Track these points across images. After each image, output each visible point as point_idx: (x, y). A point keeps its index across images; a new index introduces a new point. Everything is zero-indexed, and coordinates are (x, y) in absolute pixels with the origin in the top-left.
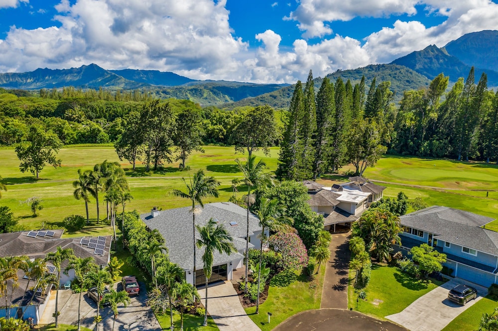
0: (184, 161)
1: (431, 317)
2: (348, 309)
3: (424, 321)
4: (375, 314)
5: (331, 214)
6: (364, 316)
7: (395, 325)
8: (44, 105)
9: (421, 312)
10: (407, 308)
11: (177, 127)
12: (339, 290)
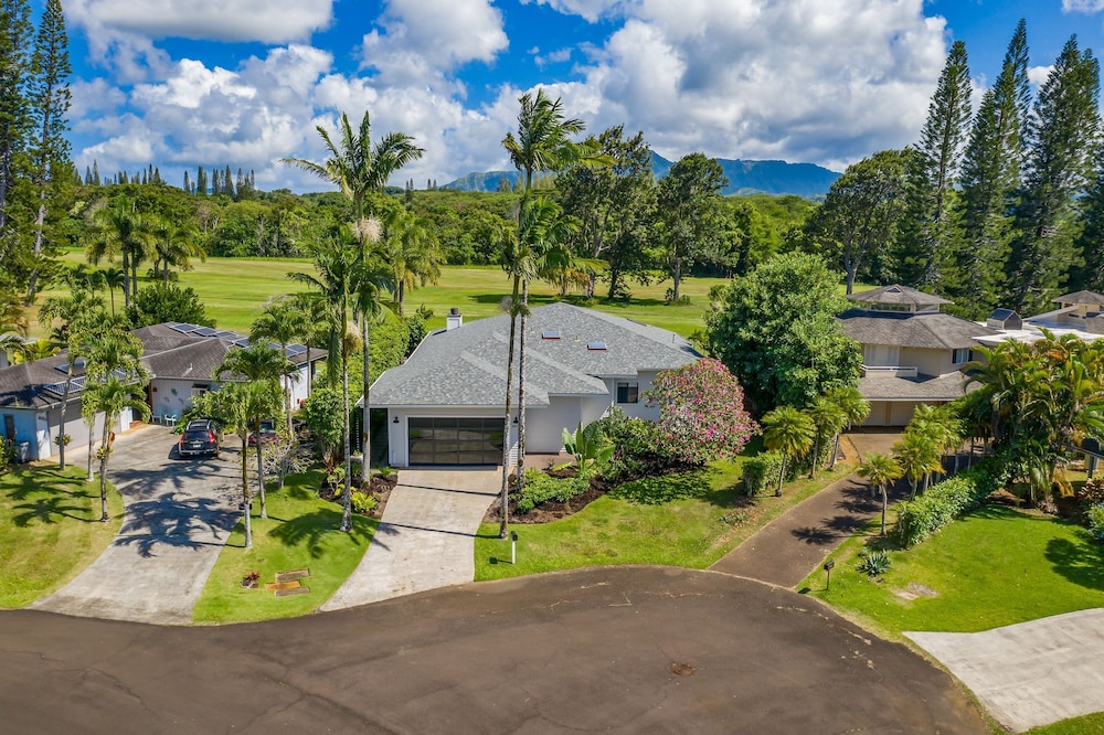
0: (676, 284)
1: (1087, 668)
2: (794, 589)
3: (1049, 673)
4: (874, 617)
5: (942, 376)
6: (829, 613)
7: (920, 659)
8: (493, 204)
9: (1060, 646)
10: (1014, 629)
11: (658, 196)
12: (809, 542)
